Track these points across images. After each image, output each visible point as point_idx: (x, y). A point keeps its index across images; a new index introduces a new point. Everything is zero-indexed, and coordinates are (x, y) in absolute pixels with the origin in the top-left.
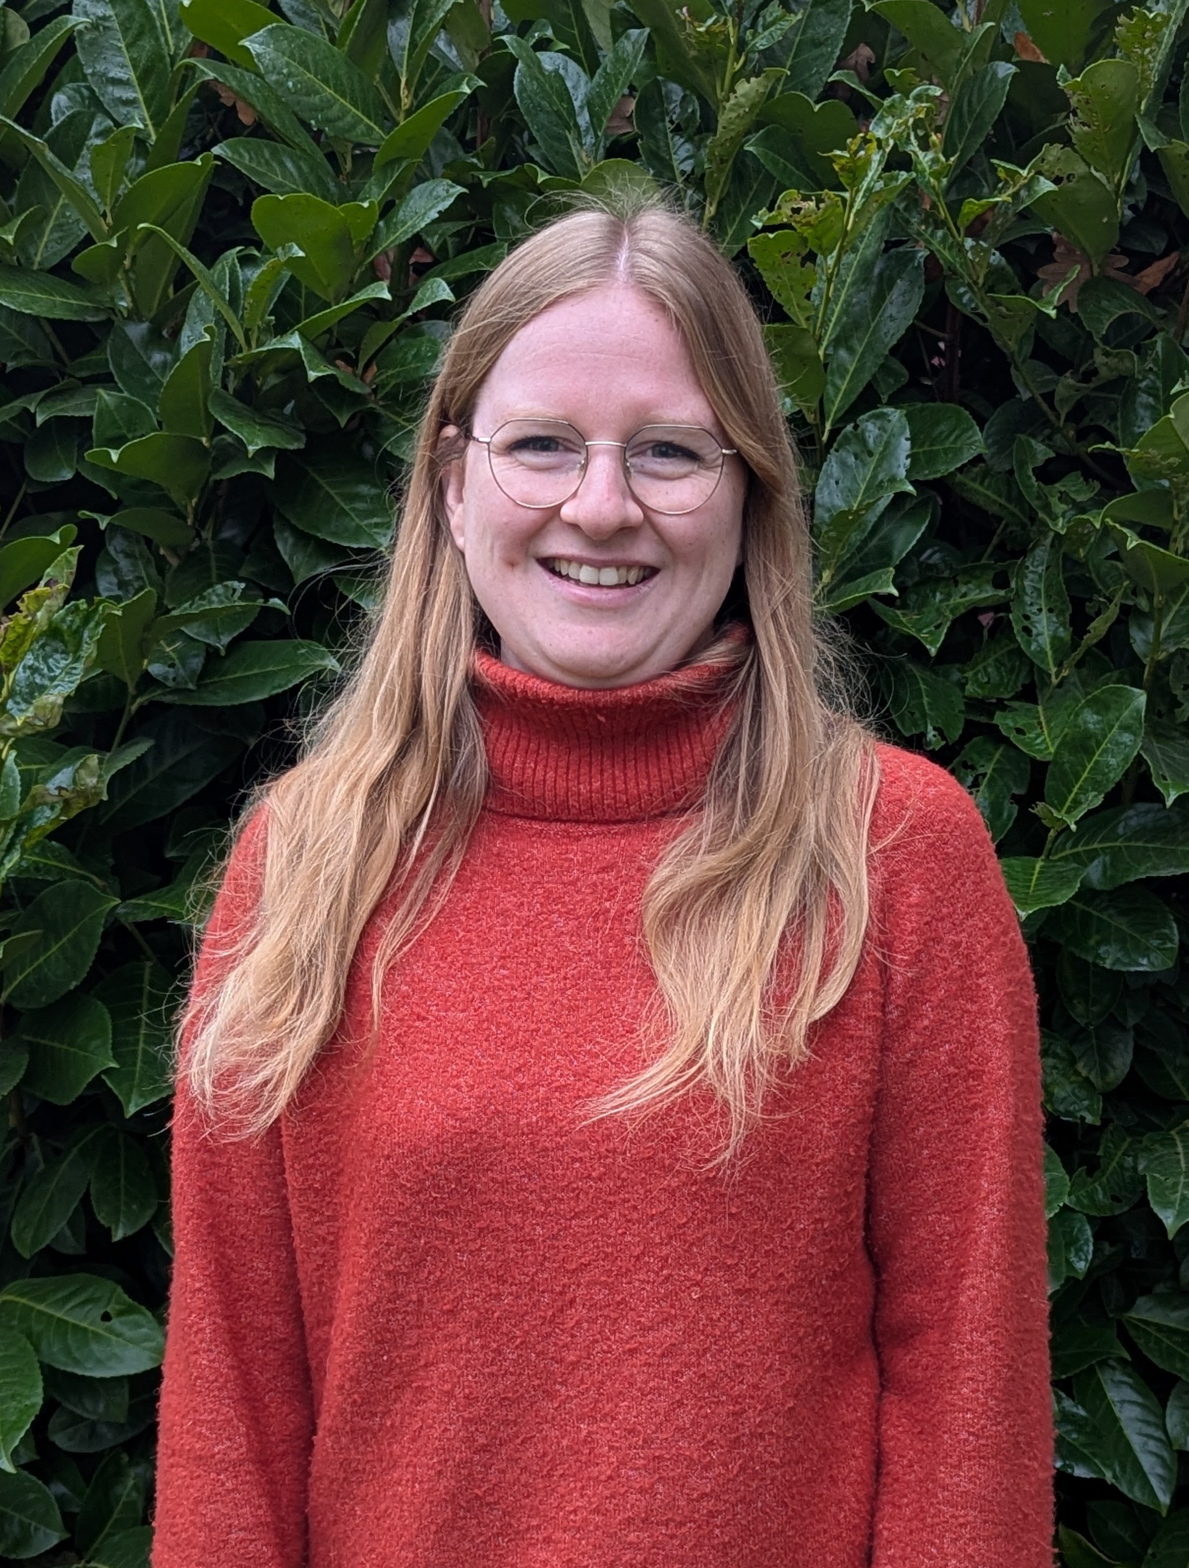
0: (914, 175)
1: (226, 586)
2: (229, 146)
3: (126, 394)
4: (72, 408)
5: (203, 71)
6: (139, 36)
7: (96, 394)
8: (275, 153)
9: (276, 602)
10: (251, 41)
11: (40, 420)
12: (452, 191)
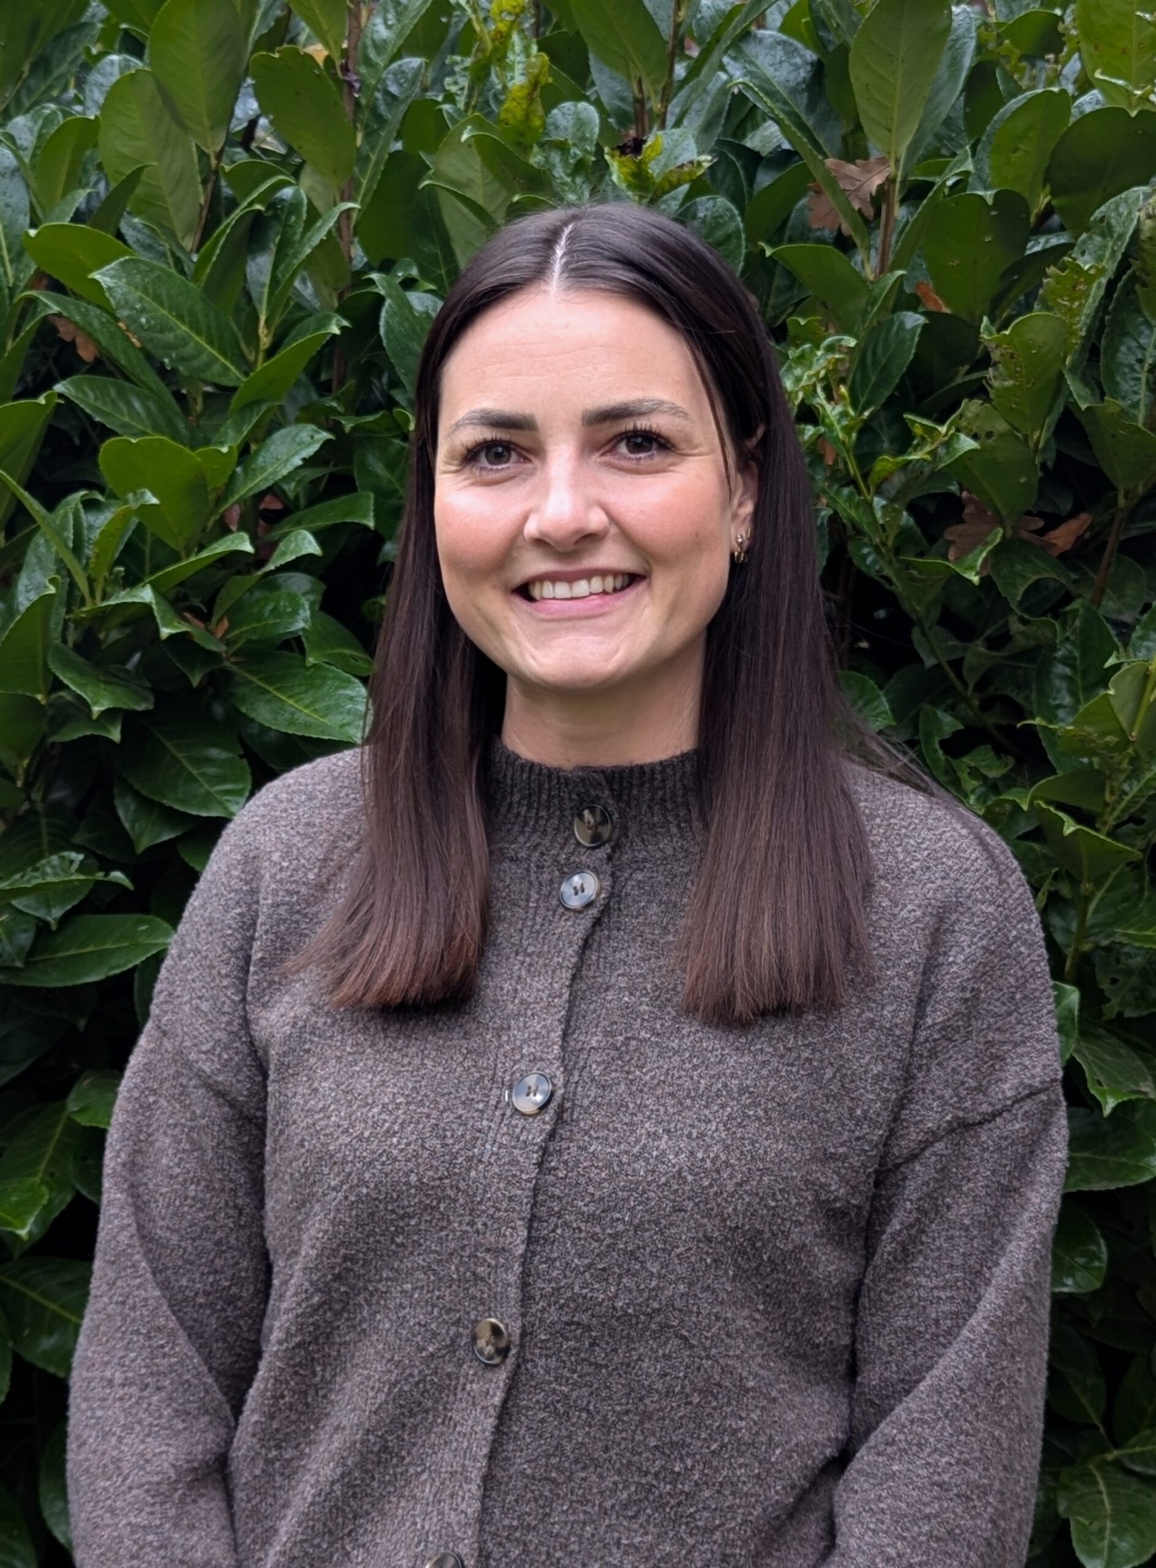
0: (822, 429)
2: (72, 384)
5: (46, 305)
8: (121, 392)
9: (117, 875)
10: (103, 274)
12: (317, 437)
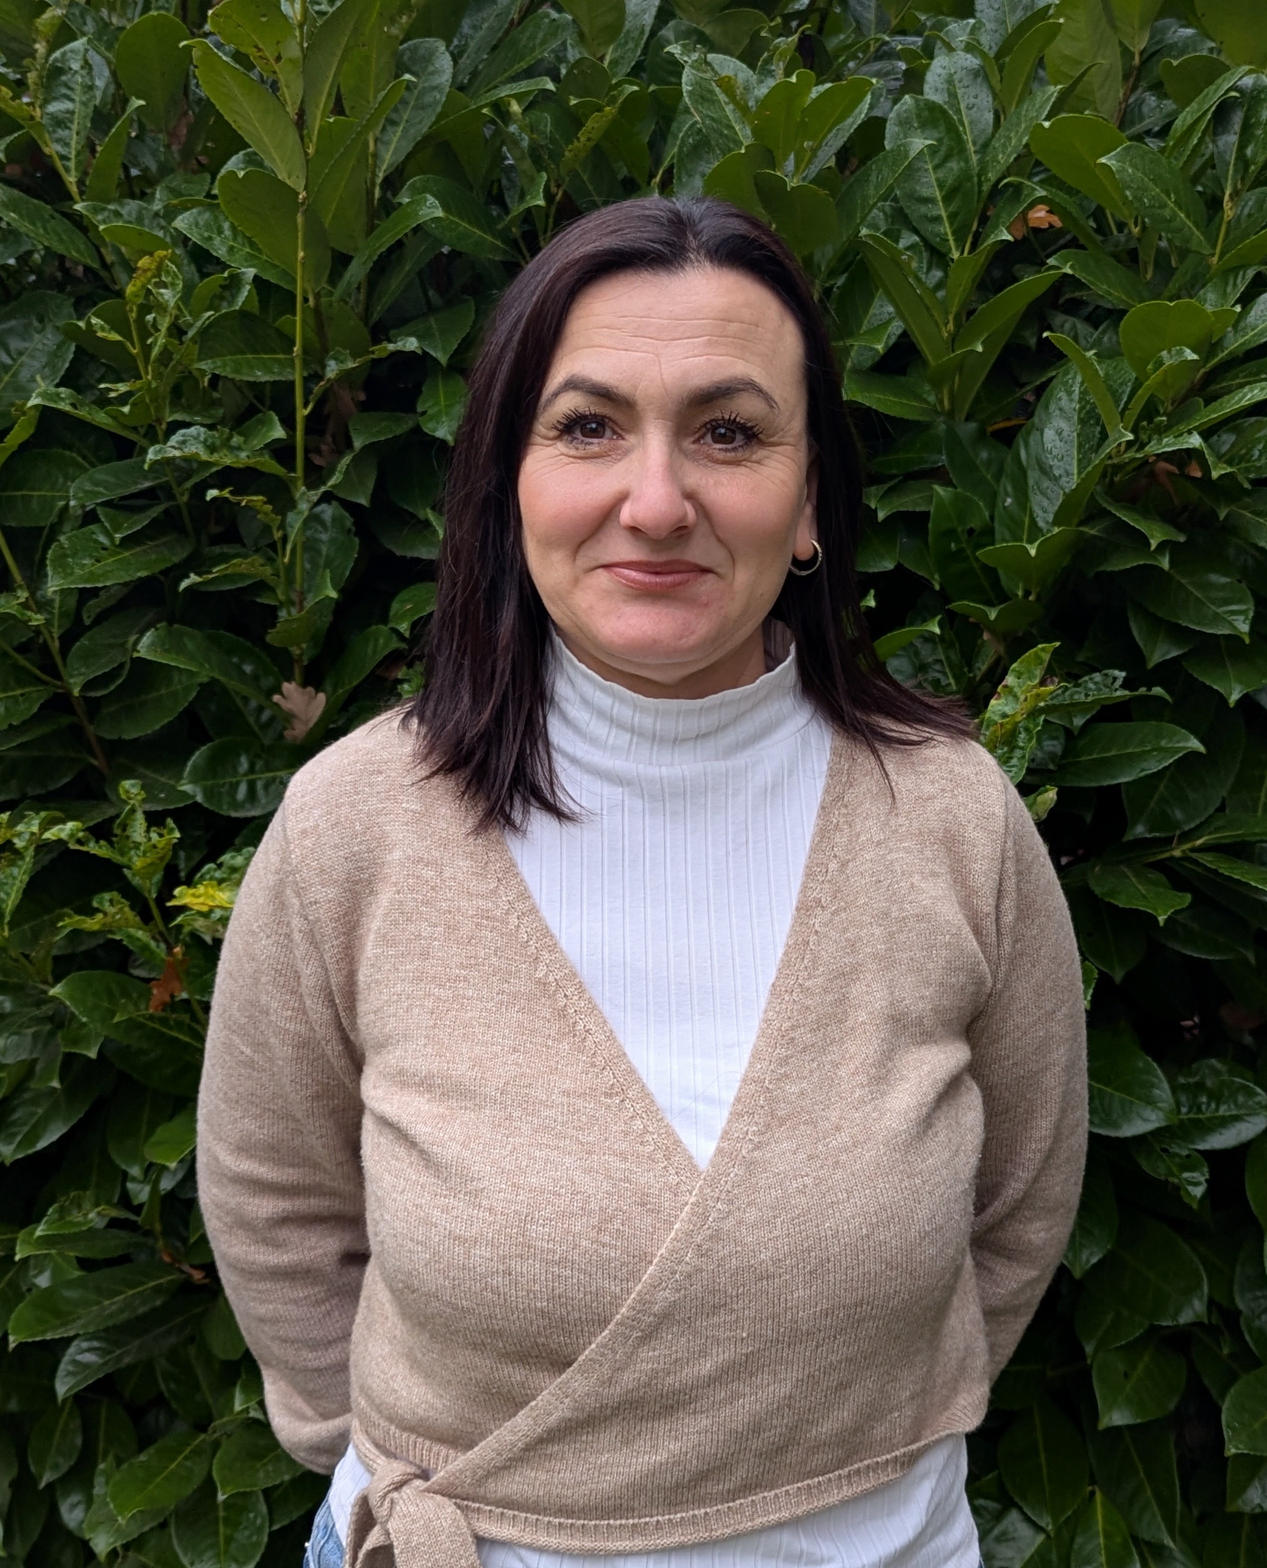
1: (1106, 675)
3: (959, 490)
4: (910, 502)
6: (947, 158)
7: (932, 489)
11: (881, 516)
